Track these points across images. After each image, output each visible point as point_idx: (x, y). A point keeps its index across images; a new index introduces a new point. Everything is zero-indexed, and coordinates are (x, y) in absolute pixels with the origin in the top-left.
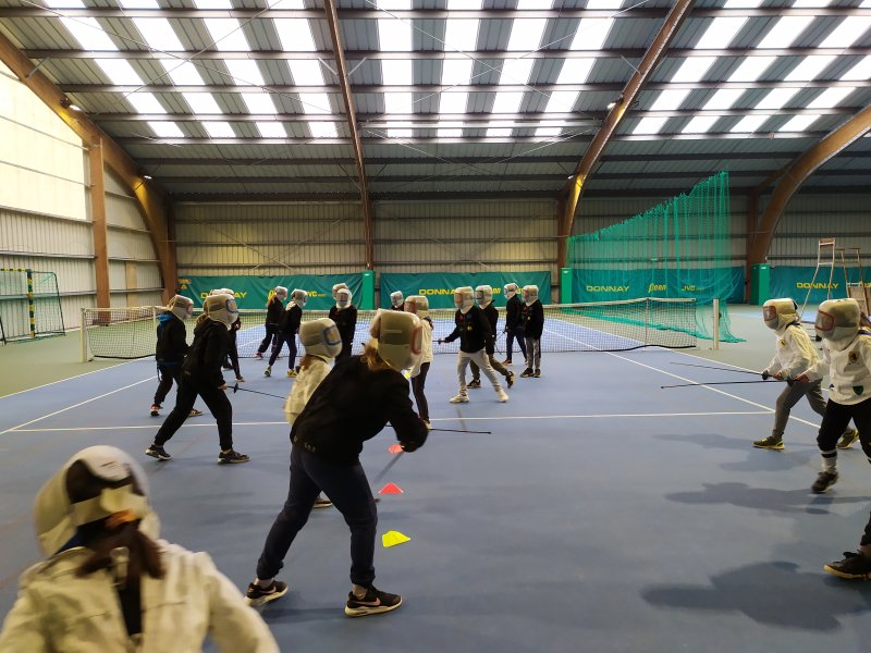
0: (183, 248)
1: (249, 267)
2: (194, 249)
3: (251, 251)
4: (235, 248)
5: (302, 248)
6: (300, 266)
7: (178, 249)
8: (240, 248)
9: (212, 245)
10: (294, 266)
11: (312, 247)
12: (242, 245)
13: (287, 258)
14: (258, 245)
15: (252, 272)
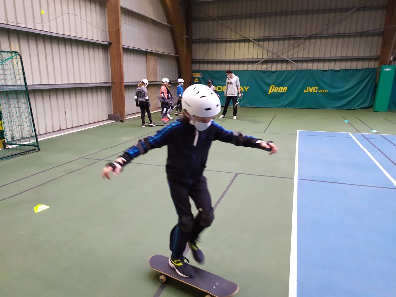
0: (198, 45)
1: (253, 62)
2: (206, 45)
3: (256, 46)
4: (242, 44)
5: (308, 42)
6: (303, 61)
7: (194, 46)
8: (247, 44)
9: (222, 41)
10: (297, 61)
11: (318, 41)
12: (249, 41)
13: (290, 53)
14: (264, 40)
15: (255, 67)
